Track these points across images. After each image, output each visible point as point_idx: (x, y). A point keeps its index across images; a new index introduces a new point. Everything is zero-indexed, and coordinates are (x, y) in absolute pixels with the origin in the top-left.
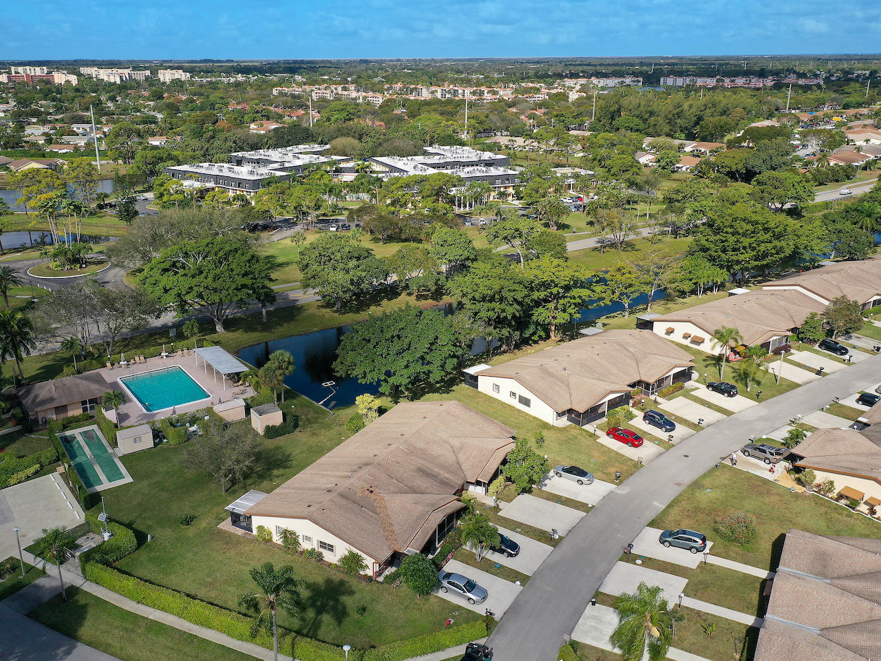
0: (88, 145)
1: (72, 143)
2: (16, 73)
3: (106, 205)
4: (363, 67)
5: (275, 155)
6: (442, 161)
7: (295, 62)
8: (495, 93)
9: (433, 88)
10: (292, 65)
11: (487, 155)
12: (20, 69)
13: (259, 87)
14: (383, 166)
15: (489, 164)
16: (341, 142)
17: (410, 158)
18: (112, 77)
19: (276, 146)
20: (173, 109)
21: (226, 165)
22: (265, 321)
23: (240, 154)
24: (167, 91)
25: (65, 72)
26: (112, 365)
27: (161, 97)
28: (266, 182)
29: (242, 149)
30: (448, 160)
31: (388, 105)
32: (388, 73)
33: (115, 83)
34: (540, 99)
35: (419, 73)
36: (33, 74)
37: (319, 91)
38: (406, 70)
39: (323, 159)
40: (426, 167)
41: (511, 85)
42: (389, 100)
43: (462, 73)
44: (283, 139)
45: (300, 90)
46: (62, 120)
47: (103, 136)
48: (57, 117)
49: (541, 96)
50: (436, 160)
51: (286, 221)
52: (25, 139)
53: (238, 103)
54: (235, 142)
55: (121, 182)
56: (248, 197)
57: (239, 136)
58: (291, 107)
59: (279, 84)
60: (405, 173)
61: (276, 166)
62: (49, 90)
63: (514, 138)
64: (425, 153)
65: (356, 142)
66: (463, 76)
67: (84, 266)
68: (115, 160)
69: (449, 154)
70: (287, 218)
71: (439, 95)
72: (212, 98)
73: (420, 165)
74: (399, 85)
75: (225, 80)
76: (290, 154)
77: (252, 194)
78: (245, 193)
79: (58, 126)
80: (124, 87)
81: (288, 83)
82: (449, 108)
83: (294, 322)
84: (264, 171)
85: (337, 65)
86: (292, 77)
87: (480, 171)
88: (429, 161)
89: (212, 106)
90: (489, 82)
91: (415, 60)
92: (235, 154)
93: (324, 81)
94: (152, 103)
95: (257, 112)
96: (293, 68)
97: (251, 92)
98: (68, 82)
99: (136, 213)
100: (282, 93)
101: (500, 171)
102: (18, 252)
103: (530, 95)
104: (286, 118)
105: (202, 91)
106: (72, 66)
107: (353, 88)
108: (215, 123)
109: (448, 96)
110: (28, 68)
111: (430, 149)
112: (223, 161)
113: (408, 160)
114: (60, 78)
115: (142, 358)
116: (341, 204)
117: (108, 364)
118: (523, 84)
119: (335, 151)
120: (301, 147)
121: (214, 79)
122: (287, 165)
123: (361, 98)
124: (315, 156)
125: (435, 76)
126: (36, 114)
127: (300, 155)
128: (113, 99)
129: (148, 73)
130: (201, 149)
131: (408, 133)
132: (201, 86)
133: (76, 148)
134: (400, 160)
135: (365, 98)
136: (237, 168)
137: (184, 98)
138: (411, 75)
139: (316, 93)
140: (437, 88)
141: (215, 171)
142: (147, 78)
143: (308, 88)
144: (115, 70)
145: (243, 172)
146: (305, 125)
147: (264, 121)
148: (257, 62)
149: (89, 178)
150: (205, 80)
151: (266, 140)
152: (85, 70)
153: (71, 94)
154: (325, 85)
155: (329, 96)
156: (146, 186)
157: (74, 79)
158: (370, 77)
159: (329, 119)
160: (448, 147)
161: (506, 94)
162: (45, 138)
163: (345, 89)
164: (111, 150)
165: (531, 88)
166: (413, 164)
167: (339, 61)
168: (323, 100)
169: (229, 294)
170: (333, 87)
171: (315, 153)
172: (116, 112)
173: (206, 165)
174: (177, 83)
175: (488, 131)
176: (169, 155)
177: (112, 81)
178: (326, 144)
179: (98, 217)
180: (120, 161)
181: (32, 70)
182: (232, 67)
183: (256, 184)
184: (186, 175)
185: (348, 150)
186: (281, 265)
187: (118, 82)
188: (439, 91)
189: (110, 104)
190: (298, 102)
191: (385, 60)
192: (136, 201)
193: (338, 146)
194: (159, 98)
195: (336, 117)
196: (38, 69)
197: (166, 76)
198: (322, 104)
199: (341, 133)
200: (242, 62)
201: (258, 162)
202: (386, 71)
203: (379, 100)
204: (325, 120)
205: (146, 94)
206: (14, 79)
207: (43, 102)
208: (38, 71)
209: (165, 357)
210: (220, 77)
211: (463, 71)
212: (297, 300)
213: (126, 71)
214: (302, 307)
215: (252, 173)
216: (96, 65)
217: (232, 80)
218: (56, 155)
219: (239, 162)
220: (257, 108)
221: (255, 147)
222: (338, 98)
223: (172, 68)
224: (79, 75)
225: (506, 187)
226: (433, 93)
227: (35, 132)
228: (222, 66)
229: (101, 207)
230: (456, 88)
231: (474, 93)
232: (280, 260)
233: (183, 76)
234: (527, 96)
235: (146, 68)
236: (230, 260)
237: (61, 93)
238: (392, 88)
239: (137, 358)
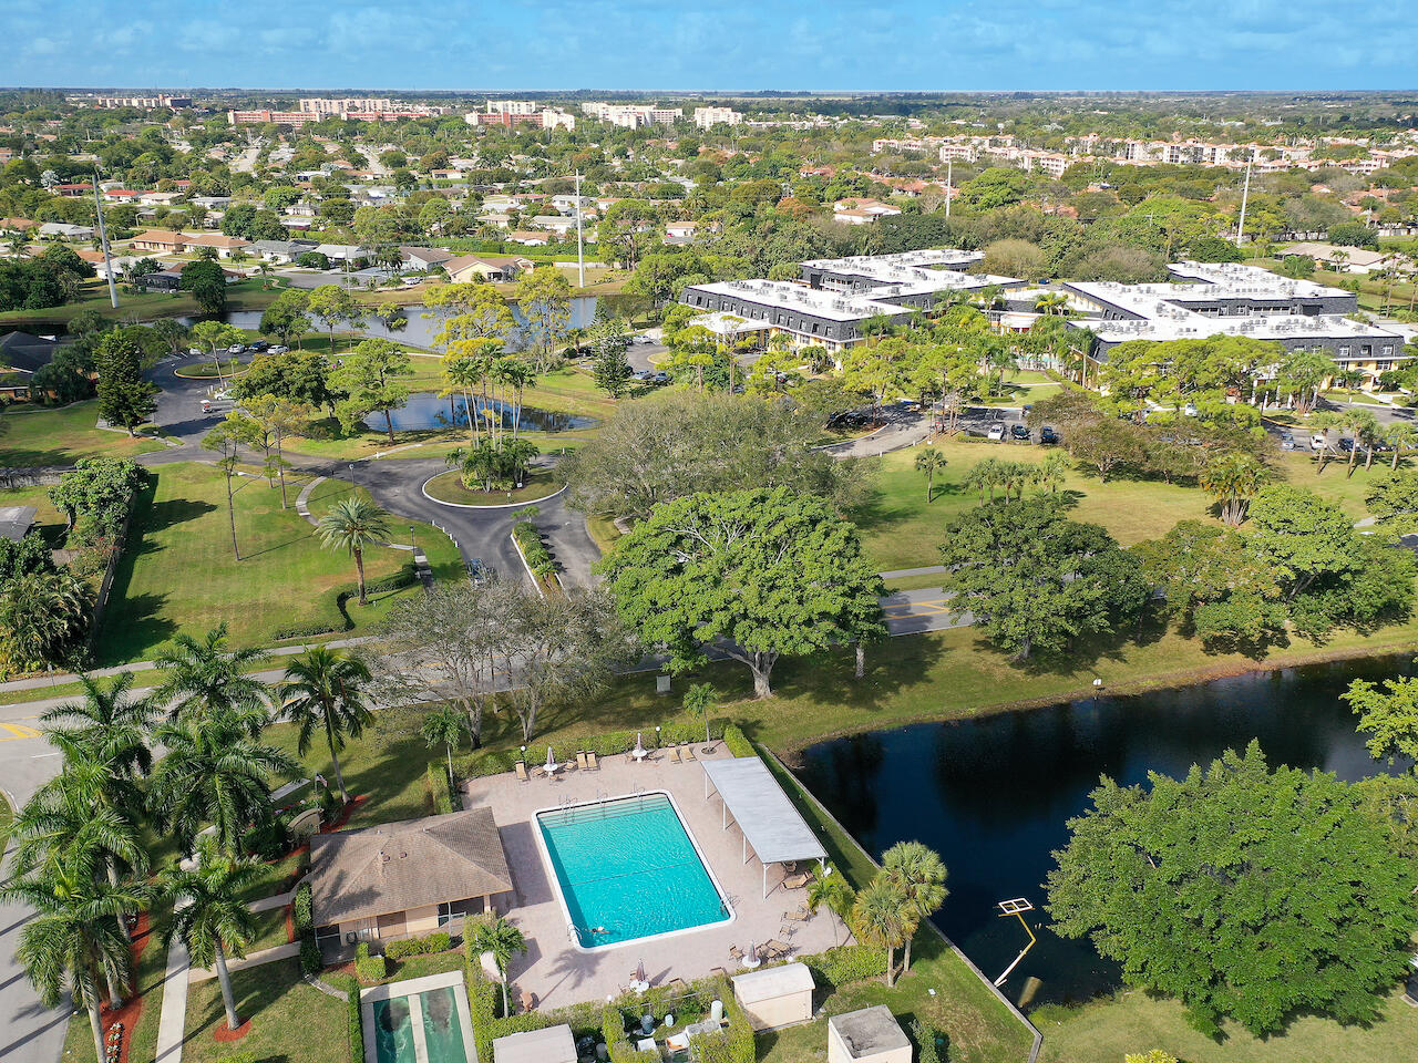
0: (571, 233)
1: (548, 227)
2: (493, 110)
3: (581, 351)
4: (1022, 105)
5: (880, 268)
6: (1210, 297)
7: (908, 96)
8: (1275, 156)
9: (1155, 145)
10: (904, 102)
11: (1305, 289)
12: (499, 105)
13: (851, 139)
14: (1089, 300)
15: (1312, 308)
16: (1005, 248)
17: (1144, 286)
18: (625, 118)
19: (880, 251)
20: (712, 174)
21: (794, 287)
22: (860, 674)
23: (819, 264)
24: (706, 141)
25: (561, 109)
26: (528, 767)
27: (694, 153)
28: (863, 327)
29: (822, 254)
30: (1224, 295)
31: (1077, 175)
32: (1065, 117)
33: (629, 128)
34: (1372, 168)
35: (1123, 117)
36: (516, 112)
37: (952, 147)
38: (1097, 111)
39: (971, 281)
40: (1184, 311)
41: (1303, 141)
42: (1078, 166)
43: (1201, 116)
44: (895, 238)
45: (919, 143)
46: (541, 189)
47: (597, 218)
48: (534, 182)
49: (1373, 162)
50: (1196, 293)
51: (900, 408)
52: (480, 218)
53: (817, 165)
54: (810, 241)
55: (611, 307)
56: (830, 352)
57: (818, 230)
58: (903, 174)
59: (883, 133)
60: (1142, 321)
61: (885, 292)
62: (532, 138)
63: (1343, 249)
64: (1170, 277)
65: (1033, 249)
66: (1204, 122)
67: (520, 485)
68: (610, 261)
69: (1220, 281)
70: (903, 400)
71: (1165, 157)
72: (775, 156)
73: (1170, 306)
74: (1091, 138)
75: (797, 125)
76: (910, 270)
77: (838, 348)
78: (824, 344)
79: (532, 196)
80: (639, 135)
81: (900, 130)
82: (1197, 183)
83: (921, 686)
84: (861, 304)
85: (977, 102)
86: (905, 121)
87: (1302, 326)
88: (1185, 297)
89: (775, 168)
90: (1253, 132)
91: (1110, 95)
92: (810, 263)
93: (959, 128)
94: (680, 162)
95: (848, 183)
96: (905, 107)
97: (838, 147)
98: (561, 125)
99: (628, 371)
100: (889, 150)
101: (1347, 328)
102: (419, 439)
103: (1353, 161)
104: (895, 194)
105: (760, 143)
106: (571, 101)
107: (1009, 143)
108: (776, 200)
109: (1182, 158)
110: (510, 102)
111: (1180, 269)
112: (787, 277)
113: (1141, 292)
114: (550, 119)
115: (591, 757)
116: (1007, 376)
117: (520, 767)
118: (1325, 139)
119: (993, 267)
120: (928, 252)
121: (779, 124)
122: (904, 291)
123: (1026, 159)
124: (958, 275)
125: (1152, 121)
126: (504, 177)
127: (928, 272)
128: (622, 154)
129: (679, 112)
130: (751, 251)
131: (1128, 233)
132: (758, 134)
133: (552, 240)
134: (1124, 290)
135: (1035, 161)
136: (813, 294)
137: (730, 153)
138: (1108, 120)
139: (950, 149)
140: (1162, 144)
141: (772, 299)
142: (677, 121)
143: (933, 141)
144: (631, 107)
145: (823, 304)
146: (930, 210)
147: (859, 200)
148: (847, 96)
149: (563, 296)
150: (764, 125)
151: (865, 238)
152: (589, 107)
153: (562, 144)
154: (962, 137)
155: (968, 155)
156: (652, 314)
157: (569, 121)
158: (1036, 123)
159: (974, 201)
160: (1216, 266)
161: (1300, 155)
162: (508, 218)
163: (994, 143)
164: (604, 246)
165: (1346, 147)
166: (1156, 301)
167: (980, 94)
168: (960, 163)
169: (791, 637)
170: (976, 140)
171: (955, 268)
172: (623, 177)
173: (757, 283)
174: (722, 130)
175: (1285, 232)
176: (696, 262)
177: (625, 125)
178: (972, 248)
179: (564, 374)
180: (617, 265)
181: (516, 108)
182: (808, 104)
183: (849, 330)
184: (722, 303)
185: (1018, 268)
186: (892, 517)
187: (634, 127)
188: (1167, 149)
189: (617, 162)
190: (914, 166)
191: (1058, 94)
192: (631, 344)
193: (1000, 257)
194: (691, 154)
195: (988, 196)
196: (523, 104)
197: (706, 118)
198: (962, 172)
199: (1004, 231)
200: (823, 95)
201: (849, 280)
202: (1063, 113)
203: (1059, 165)
204: (967, 200)
205: (672, 146)
206: (486, 120)
207: (520, 157)
208: (524, 109)
209: (639, 760)
210: (788, 119)
211: (1202, 115)
212: (928, 619)
213: (646, 110)
214: (939, 642)
215: (840, 306)
216: (607, 99)
217: (808, 125)
218: (518, 248)
219: (816, 282)
220: (850, 176)
221: (845, 251)
222: (985, 162)
223: (715, 104)
224: (579, 114)
225: (1360, 364)
226: (1154, 152)
227: (497, 207)
228: (792, 102)
229: (571, 354)
230: (1199, 145)
231: (1233, 155)
232: (891, 503)
233: (731, 117)
234: (1345, 162)
235: (677, 105)
236: (799, 544)
237: (547, 144)
238: (1078, 143)
239: (581, 757)
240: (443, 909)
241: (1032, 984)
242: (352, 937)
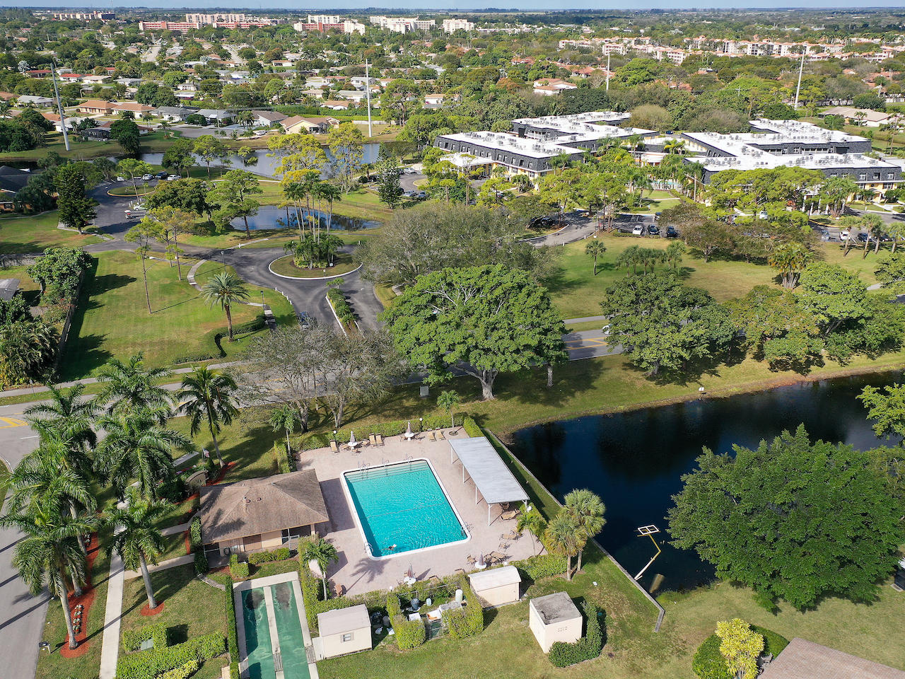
0: (363, 101)
1: (348, 98)
2: (312, 21)
3: (370, 178)
4: (656, 17)
5: (563, 123)
6: (777, 142)
7: (582, 12)
8: (820, 50)
9: (742, 43)
10: (579, 16)
11: (838, 136)
12: (316, 18)
13: (545, 39)
14: (698, 144)
15: (842, 149)
16: (645, 110)
17: (734, 135)
18: (398, 26)
19: (563, 113)
20: (455, 63)
21: (508, 136)
22: (550, 384)
23: (524, 121)
24: (450, 42)
25: (356, 21)
26: (338, 444)
27: (443, 49)
28: (552, 162)
29: (525, 114)
30: (785, 141)
31: (691, 63)
32: (684, 25)
33: (400, 33)
34: (882, 58)
35: (721, 25)
36: (327, 23)
37: (610, 45)
38: (705, 21)
39: (622, 132)
40: (759, 151)
41: (838, 40)
42: (692, 57)
43: (772, 24)
44: (573, 104)
45: (589, 42)
46: (343, 73)
47: (380, 92)
48: (339, 69)
49: (883, 54)
50: (767, 140)
51: (576, 214)
52: (303, 92)
53: (523, 57)
54: (518, 106)
55: (389, 149)
56: (531, 179)
57: (523, 99)
58: (579, 63)
59: (565, 36)
60: (733, 158)
61: (567, 139)
62: (337, 39)
63: (863, 111)
64: (751, 129)
65: (662, 111)
66: (774, 28)
67: (331, 265)
68: (388, 120)
69: (784, 132)
70: (578, 209)
71: (749, 51)
72: (495, 51)
73: (750, 148)
74: (701, 39)
75: (510, 31)
76: (582, 124)
77: (536, 176)
78: (527, 173)
79: (338, 78)
80: (407, 37)
81: (577, 34)
82: (769, 68)
83: (590, 392)
84: (551, 147)
85: (625, 15)
86: (580, 28)
87: (835, 161)
88: (760, 142)
89: (495, 61)
90: (805, 35)
91: (713, 10)
92: (518, 121)
93: (615, 32)
94: (433, 55)
95: (543, 68)
96: (580, 18)
97: (536, 45)
98: (356, 31)
99: (401, 191)
100: (569, 47)
101: (864, 162)
102: (265, 236)
103: (871, 53)
104: (573, 76)
105: (485, 42)
106: (363, 15)
107: (647, 42)
108: (496, 80)
109: (759, 52)
110: (323, 16)
111: (756, 123)
112: (504, 130)
113: (732, 139)
114: (349, 27)
115: (379, 438)
116: (645, 194)
117: (333, 444)
118: (854, 39)
119: (637, 122)
120: (595, 114)
121: (498, 30)
122: (579, 139)
123: (658, 53)
124: (614, 128)
125: (740, 28)
126: (319, 65)
127: (594, 126)
128: (396, 50)
129: (433, 22)
130: (480, 113)
131: (724, 101)
132: (485, 37)
133: (351, 106)
134: (721, 138)
135: (665, 53)
136: (520, 141)
137: (466, 49)
138: (712, 27)
139: (609, 47)
140: (747, 43)
141: (494, 144)
142: (432, 28)
143: (598, 41)
144: (402, 19)
145: (526, 146)
146: (596, 86)
147: (550, 80)
148: (543, 11)
149: (358, 142)
150: (488, 31)
151: (553, 105)
152: (374, 19)
153: (357, 44)
154: (617, 38)
155: (621, 50)
156: (416, 154)
157: (361, 28)
158: (665, 30)
159: (625, 80)
160: (780, 122)
161: (836, 50)
162: (322, 91)
163: (638, 42)
164: (385, 110)
165: (867, 44)
166: (741, 144)
167: (628, 10)
168: (615, 55)
169: (506, 360)
170: (626, 40)
171: (611, 123)
172: (396, 64)
173: (484, 134)
174: (461, 34)
175: (825, 100)
176: (444, 120)
177: (398, 30)
178: (623, 111)
179: (359, 193)
180: (393, 122)
181: (327, 20)
182: (517, 17)
183: (542, 164)
184: (460, 146)
185: (652, 122)
186: (571, 285)
187: (403, 32)
188: (750, 45)
189: (392, 55)
190: (586, 57)
191: (679, 10)
192: (403, 174)
193: (641, 116)
194: (441, 50)
195: (634, 77)
196: (331, 17)
197: (450, 26)
198: (617, 60)
199: (643, 99)
200: (526, 11)
201: (544, 132)
202: (683, 22)
203: (680, 56)
204: (620, 79)
205: (429, 44)
206: (307, 27)
207: (330, 52)
208: (332, 20)
209: (409, 439)
210: (504, 27)
211: (773, 23)
212: (594, 350)
213: (412, 21)
214: (600, 364)
215: (537, 148)
216: (386, 14)
217: (517, 31)
218: (329, 111)
219: (522, 132)
220: (544, 64)
221: (541, 113)
222: (631, 55)
223: (456, 17)
224: (368, 24)
225: (872, 185)
226: (741, 48)
227: (315, 85)
228: (506, 16)
229: (364, 180)
230: (771, 43)
231: (792, 50)
232: (570, 276)
233: (467, 26)
234: (865, 54)
235: (432, 18)
236: (511, 301)
237: (347, 43)
238: (692, 42)
239: (372, 438)
240: (285, 533)
241: (659, 578)
242: (227, 551)
